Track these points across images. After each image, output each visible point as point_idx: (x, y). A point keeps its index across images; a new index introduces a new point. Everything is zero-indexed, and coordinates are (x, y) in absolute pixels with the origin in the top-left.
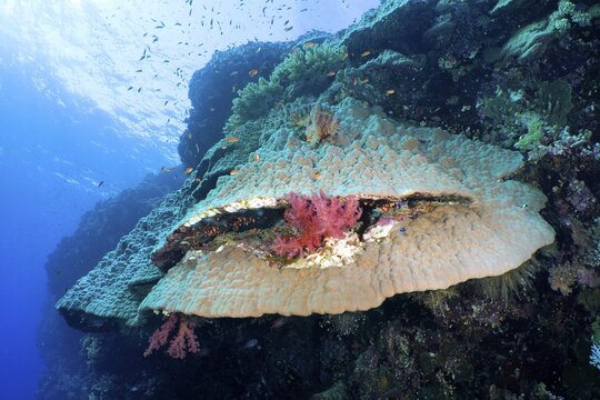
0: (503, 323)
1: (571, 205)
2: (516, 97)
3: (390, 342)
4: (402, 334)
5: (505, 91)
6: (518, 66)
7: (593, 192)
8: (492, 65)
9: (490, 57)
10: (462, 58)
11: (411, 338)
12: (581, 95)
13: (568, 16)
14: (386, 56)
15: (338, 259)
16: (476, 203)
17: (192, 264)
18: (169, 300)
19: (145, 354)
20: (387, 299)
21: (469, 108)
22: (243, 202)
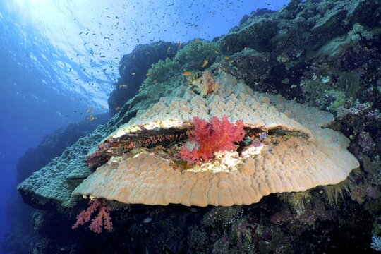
0: (316, 222)
1: (360, 147)
2: (326, 80)
3: (239, 233)
4: (247, 228)
5: (318, 76)
6: (328, 62)
7: (374, 140)
8: (311, 61)
9: (310, 56)
10: (292, 56)
11: (253, 231)
12: (365, 81)
13: (359, 33)
14: (246, 51)
15: (225, 167)
16: (312, 138)
17: (115, 165)
18: (96, 188)
19: (73, 227)
20: (264, 197)
21: (295, 86)
22: (159, 122)
